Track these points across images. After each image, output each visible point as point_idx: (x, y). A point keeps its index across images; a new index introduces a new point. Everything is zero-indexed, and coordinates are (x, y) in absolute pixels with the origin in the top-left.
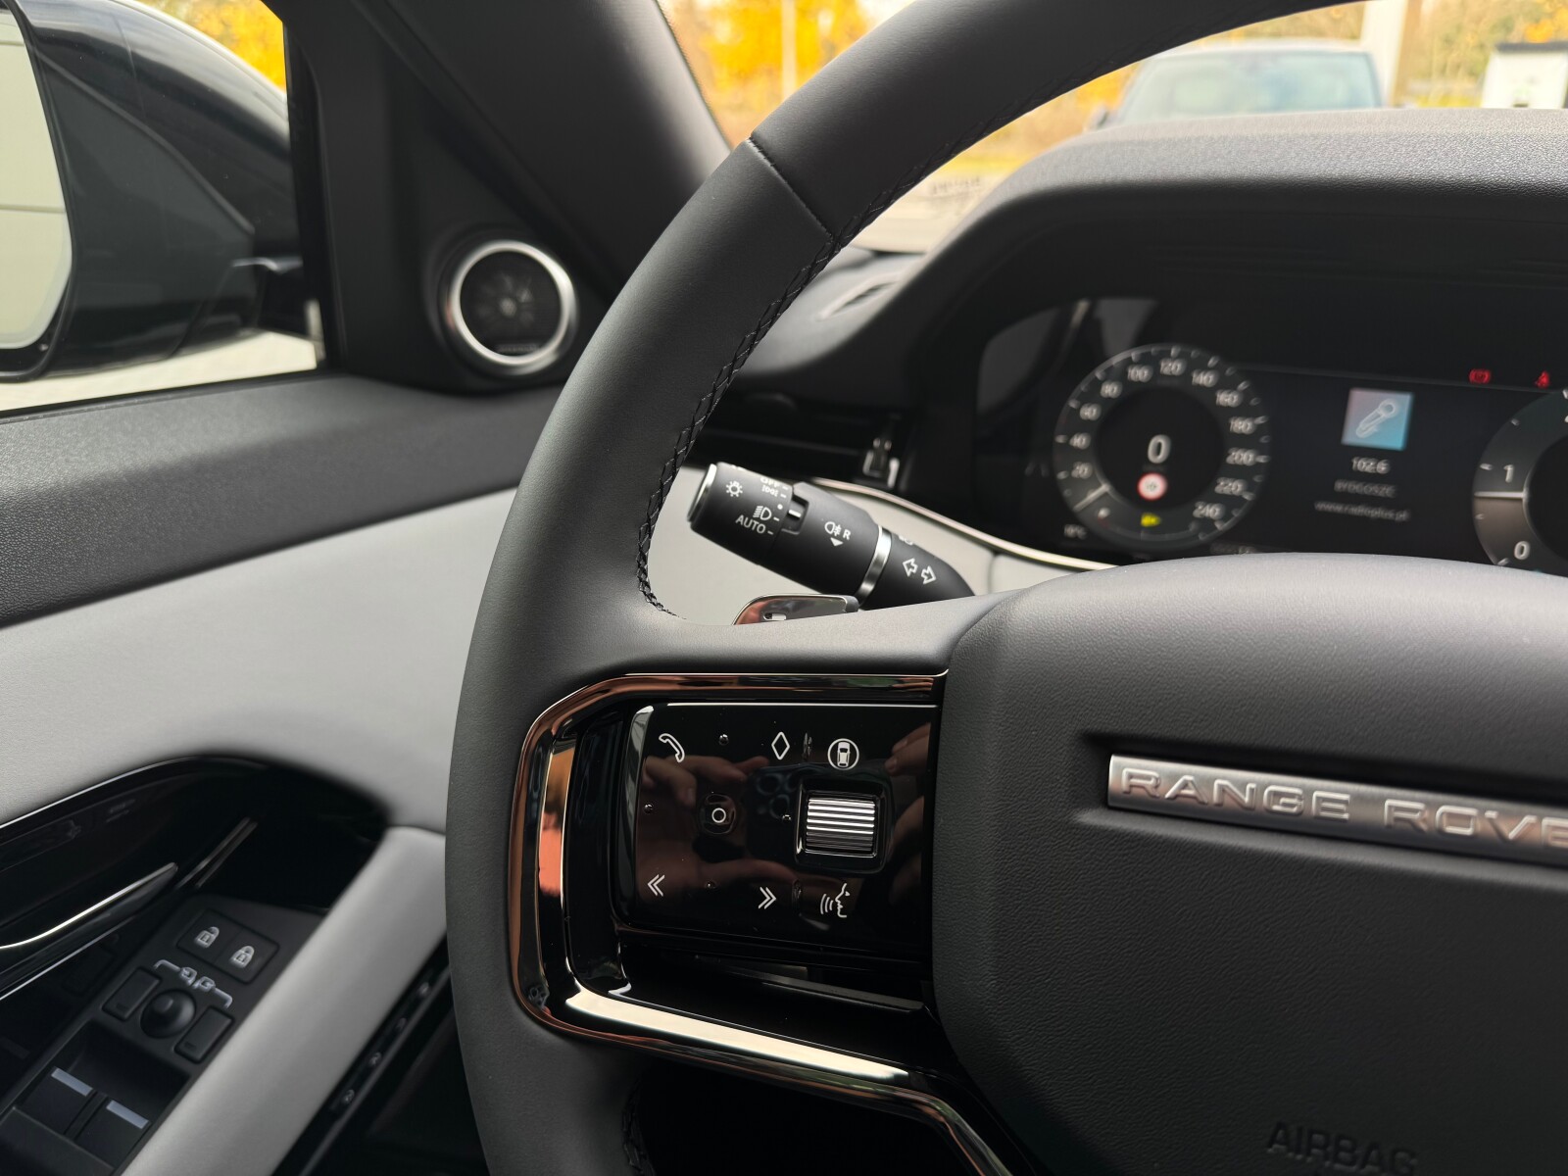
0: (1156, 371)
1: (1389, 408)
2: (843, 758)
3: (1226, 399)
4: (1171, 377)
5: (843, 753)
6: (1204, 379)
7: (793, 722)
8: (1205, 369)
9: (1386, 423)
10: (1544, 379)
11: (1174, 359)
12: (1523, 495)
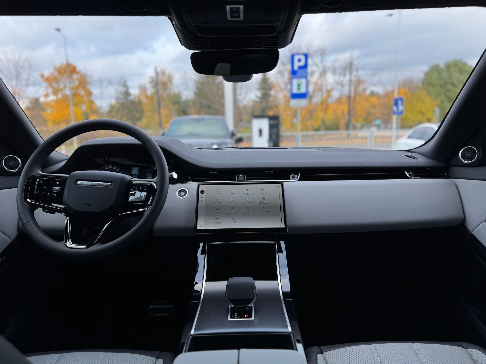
0: (108, 168)
1: (136, 169)
2: (57, 184)
3: (117, 170)
4: (111, 168)
6: (114, 168)
7: (53, 181)
10: (152, 164)
11: (111, 166)
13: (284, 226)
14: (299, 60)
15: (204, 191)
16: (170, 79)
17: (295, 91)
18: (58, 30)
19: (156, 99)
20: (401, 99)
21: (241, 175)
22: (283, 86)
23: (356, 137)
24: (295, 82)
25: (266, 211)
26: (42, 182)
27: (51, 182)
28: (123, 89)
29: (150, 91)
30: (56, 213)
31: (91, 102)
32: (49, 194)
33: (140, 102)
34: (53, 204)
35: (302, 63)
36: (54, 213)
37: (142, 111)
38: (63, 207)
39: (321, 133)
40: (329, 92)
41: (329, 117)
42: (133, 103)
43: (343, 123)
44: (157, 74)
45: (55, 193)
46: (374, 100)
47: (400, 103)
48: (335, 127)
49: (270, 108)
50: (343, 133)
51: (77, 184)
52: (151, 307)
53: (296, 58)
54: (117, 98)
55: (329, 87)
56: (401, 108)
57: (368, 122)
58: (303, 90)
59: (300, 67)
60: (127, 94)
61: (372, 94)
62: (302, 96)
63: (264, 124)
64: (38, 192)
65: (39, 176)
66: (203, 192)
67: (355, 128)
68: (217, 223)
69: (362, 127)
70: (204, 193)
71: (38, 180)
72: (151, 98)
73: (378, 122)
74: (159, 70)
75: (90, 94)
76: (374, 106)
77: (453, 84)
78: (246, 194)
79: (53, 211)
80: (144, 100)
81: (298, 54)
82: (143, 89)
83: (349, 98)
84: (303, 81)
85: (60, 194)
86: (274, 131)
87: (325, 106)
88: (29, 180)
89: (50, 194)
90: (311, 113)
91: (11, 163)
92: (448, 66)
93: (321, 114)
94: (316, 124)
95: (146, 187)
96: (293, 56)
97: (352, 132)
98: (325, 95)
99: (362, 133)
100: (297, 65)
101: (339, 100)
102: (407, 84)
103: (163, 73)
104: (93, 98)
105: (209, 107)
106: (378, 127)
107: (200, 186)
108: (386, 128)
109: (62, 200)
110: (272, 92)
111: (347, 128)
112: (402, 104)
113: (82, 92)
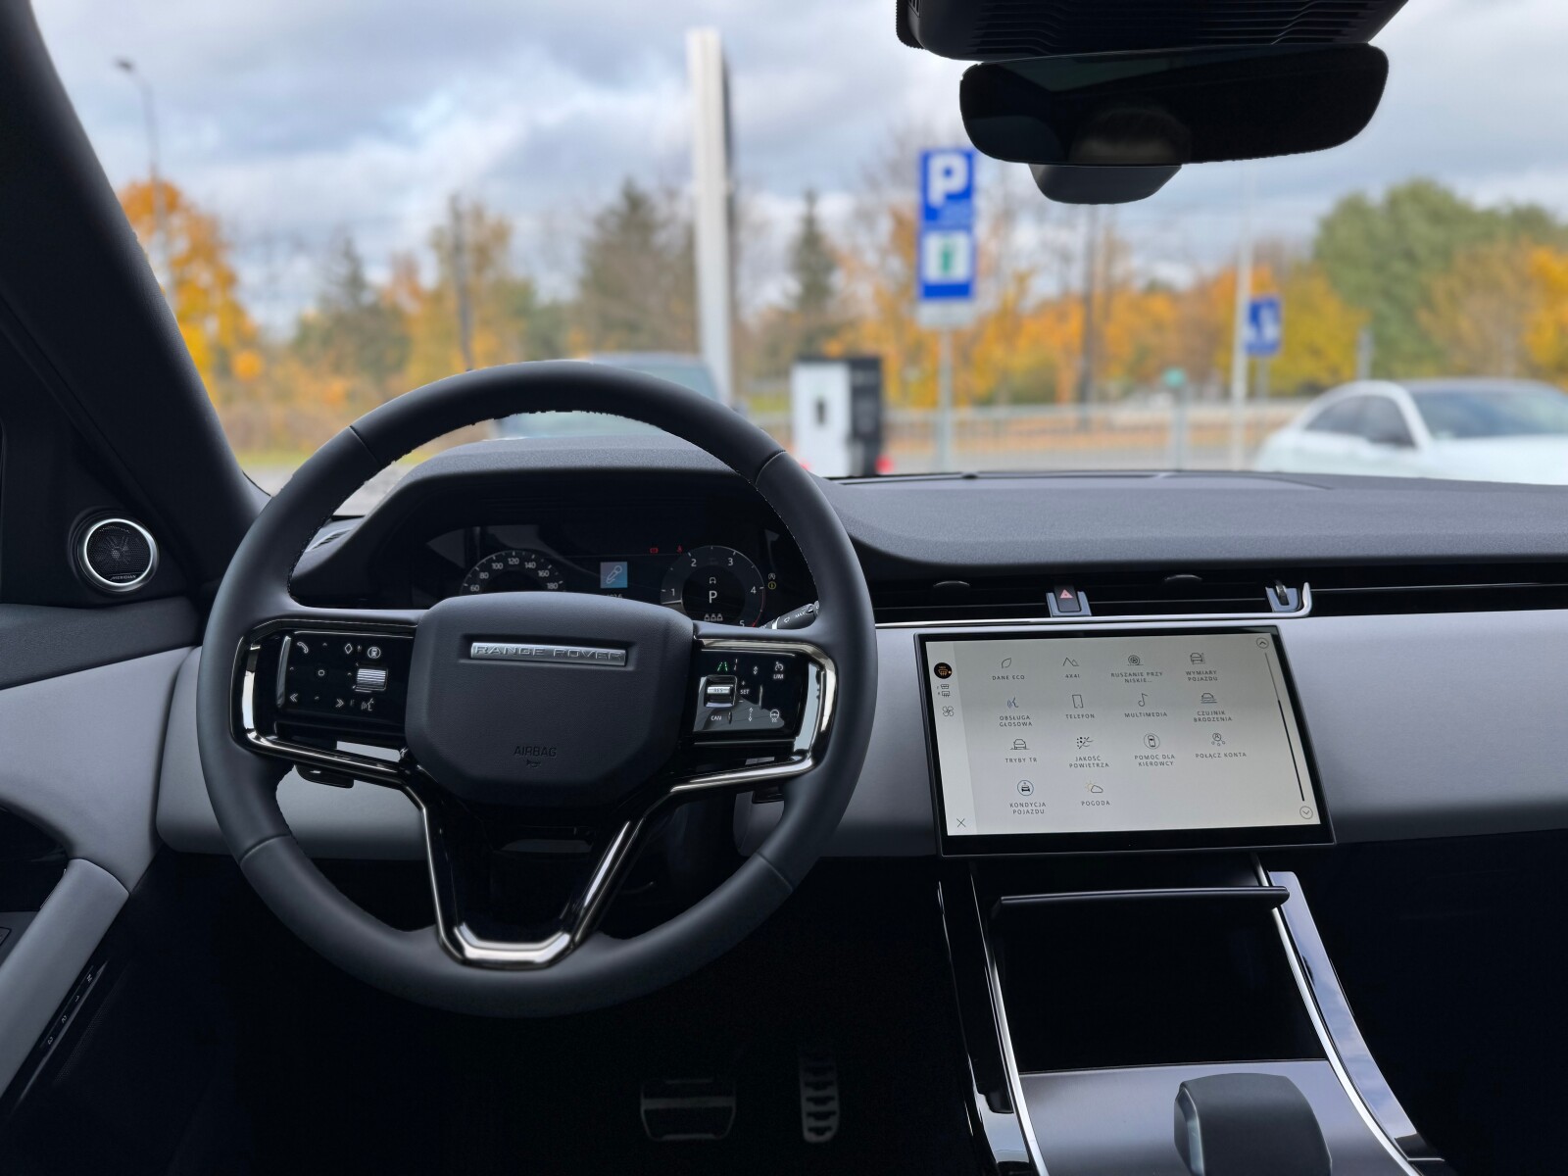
0: (506, 564)
1: (618, 569)
2: (374, 654)
3: (542, 574)
4: (515, 565)
5: (374, 652)
6: (531, 565)
7: (355, 641)
8: (530, 560)
9: (617, 577)
10: (680, 549)
11: (514, 557)
12: (680, 601)
13: (1316, 820)
14: (948, 172)
15: (948, 668)
16: (501, 234)
17: (933, 272)
18: (126, 66)
19: (451, 303)
20: (1272, 305)
21: (1065, 592)
22: (871, 258)
23: (1109, 428)
24: (934, 244)
25: (1231, 755)
26: (306, 650)
27: (348, 649)
28: (342, 270)
29: (429, 275)
30: (355, 781)
31: (236, 311)
32: (340, 703)
33: (396, 314)
34: (342, 746)
35: (957, 183)
36: (349, 785)
37: (403, 342)
38: (394, 755)
39: (1001, 412)
40: (1022, 279)
41: (1021, 360)
42: (375, 311)
43: (1067, 380)
44: (457, 216)
45: (365, 697)
46: (1160, 306)
47: (1266, 315)
48: (1038, 393)
49: (832, 331)
50: (1067, 413)
51: (468, 655)
52: (646, 1105)
53: (937, 164)
54: (325, 300)
55: (1023, 265)
56: (1271, 331)
57: (1142, 378)
58: (959, 272)
59: (952, 197)
60: (355, 282)
61: (1154, 288)
62: (959, 291)
63: (831, 384)
64: (293, 698)
65: (288, 624)
66: (944, 670)
67: (1104, 398)
68: (1030, 808)
69: (1126, 394)
70: (948, 676)
71: (287, 638)
72: (436, 298)
73: (1175, 377)
74: (465, 205)
75: (229, 280)
76: (1159, 326)
77: (1410, 256)
78: (1129, 678)
79: (340, 776)
80: (411, 306)
81: (943, 151)
82: (406, 269)
83: (1087, 300)
84: (960, 242)
85: (392, 701)
86: (866, 405)
87: (1008, 322)
88: (247, 643)
89: (346, 701)
90: (966, 348)
91: (115, 554)
92: (1394, 202)
93: (998, 353)
94: (981, 385)
95: (779, 665)
96: (925, 159)
97: (1096, 412)
98: (1011, 290)
99: (1127, 414)
100: (939, 188)
101: (1054, 309)
102: (1267, 256)
103: (478, 214)
104: (242, 296)
105: (632, 327)
106: (1178, 395)
107: (929, 644)
108: (1200, 397)
109: (402, 729)
110: (838, 280)
111: (1082, 396)
112: (1277, 319)
113: (204, 276)
